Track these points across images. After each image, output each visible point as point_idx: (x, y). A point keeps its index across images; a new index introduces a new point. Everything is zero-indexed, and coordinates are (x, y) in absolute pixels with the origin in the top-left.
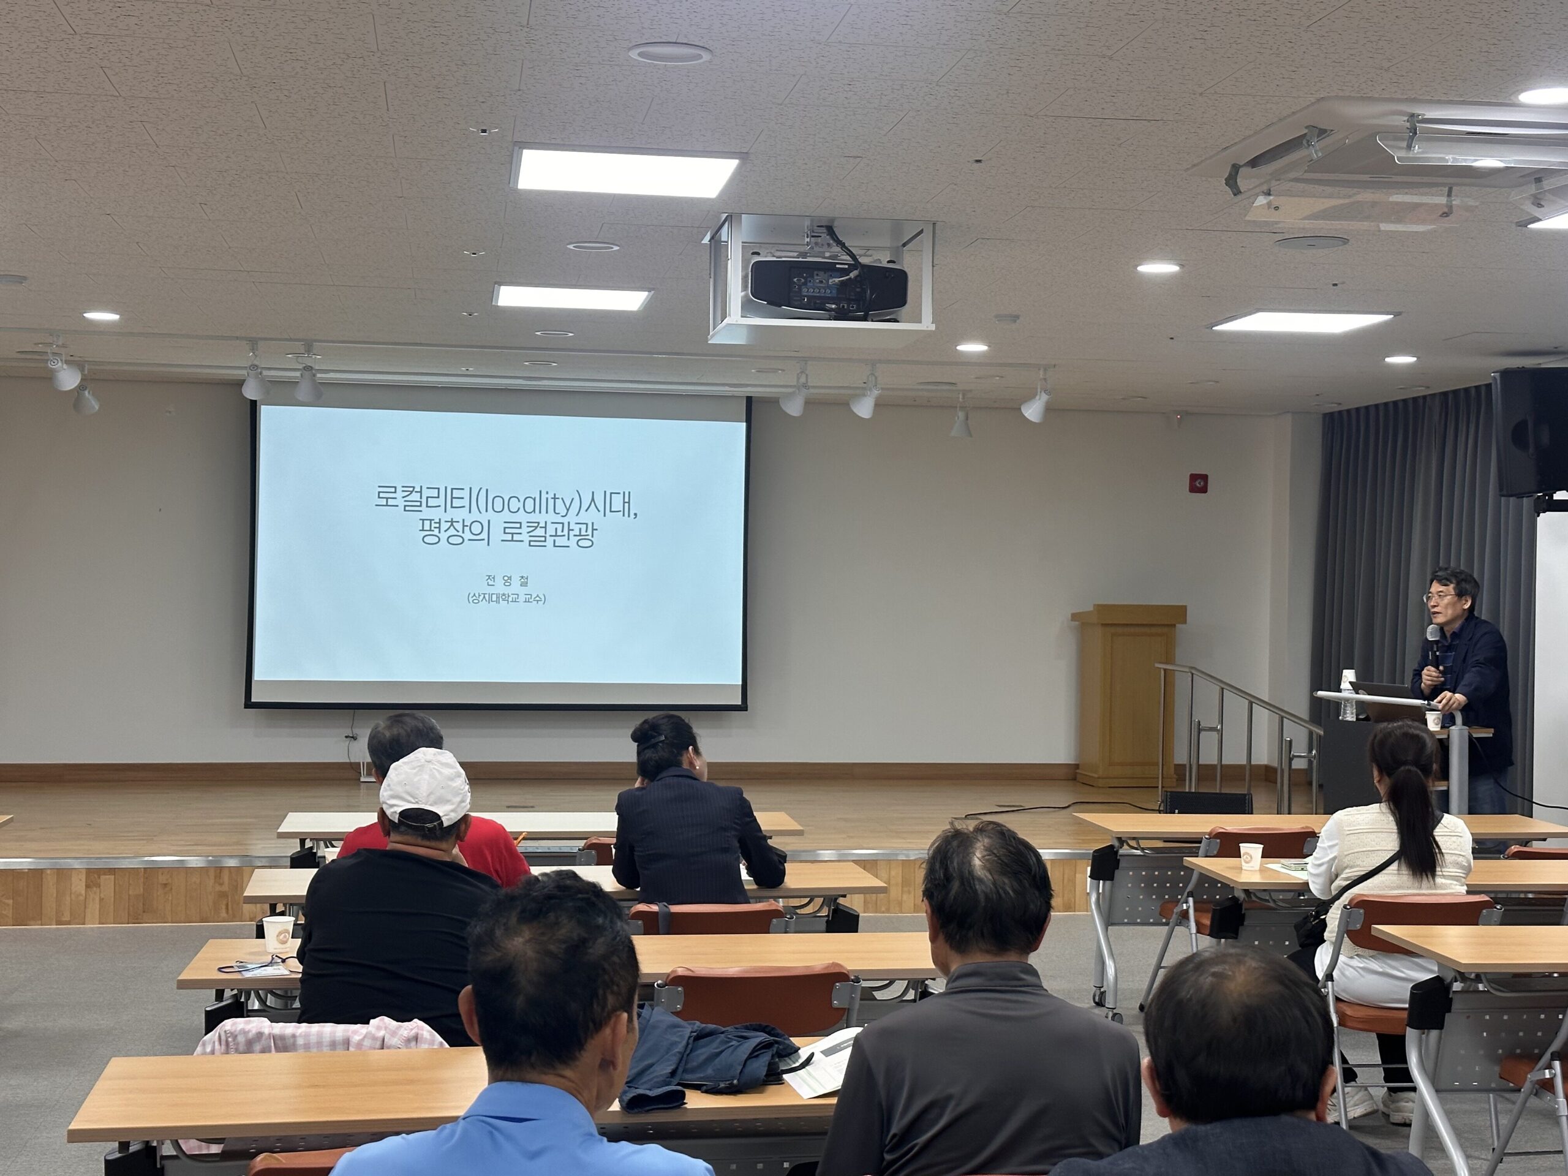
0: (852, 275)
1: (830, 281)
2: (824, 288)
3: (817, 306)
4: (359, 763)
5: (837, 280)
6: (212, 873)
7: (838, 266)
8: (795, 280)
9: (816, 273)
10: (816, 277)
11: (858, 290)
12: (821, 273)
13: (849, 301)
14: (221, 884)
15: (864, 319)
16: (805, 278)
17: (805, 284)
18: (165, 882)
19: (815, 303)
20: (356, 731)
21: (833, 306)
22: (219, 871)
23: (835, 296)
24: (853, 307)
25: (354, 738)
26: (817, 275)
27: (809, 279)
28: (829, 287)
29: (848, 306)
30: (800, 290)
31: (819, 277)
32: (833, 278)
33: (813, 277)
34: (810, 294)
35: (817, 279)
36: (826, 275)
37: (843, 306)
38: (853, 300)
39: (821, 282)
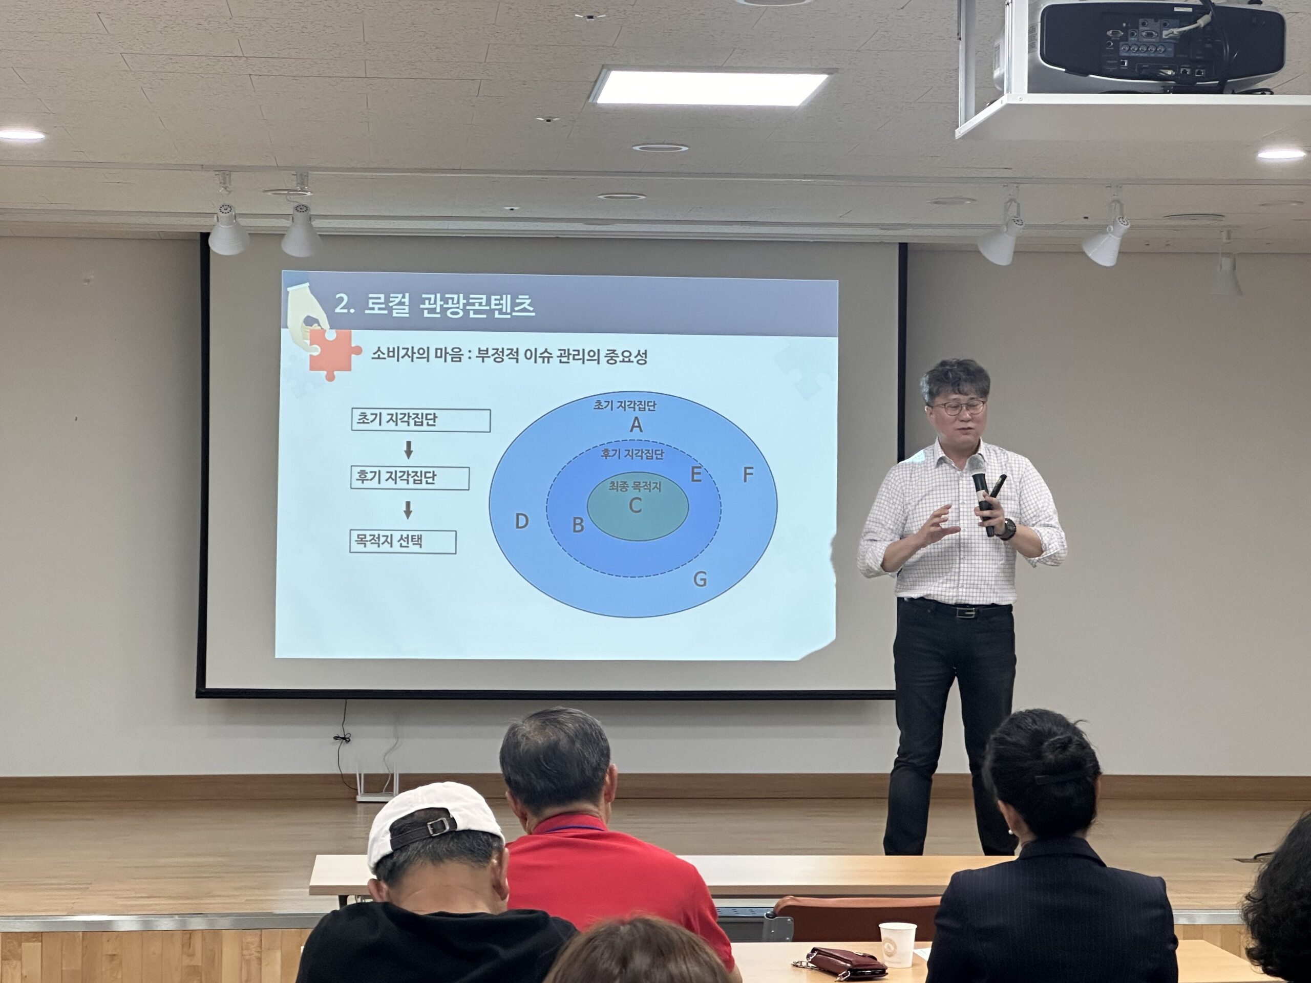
0: (1202, 22)
1: (1165, 33)
2: (1153, 44)
3: (1143, 72)
4: (355, 775)
5: (1176, 31)
6: (178, 939)
7: (1176, 9)
8: (1110, 33)
9: (1141, 21)
10: (1141, 28)
11: (1208, 46)
12: (1151, 21)
13: (1194, 63)
14: (191, 955)
15: (1219, 90)
16: (1125, 30)
17: (1125, 39)
18: (110, 953)
19: (1141, 69)
20: (350, 729)
21: (1170, 72)
22: (188, 936)
23: (1172, 55)
24: (1199, 73)
25: (346, 739)
26: (1144, 24)
27: (1130, 31)
28: (1163, 42)
29: (1193, 72)
30: (1117, 47)
31: (1147, 27)
32: (1170, 27)
33: (1138, 28)
34: (1133, 54)
35: (1143, 30)
36: (1158, 24)
37: (1185, 72)
38: (1198, 61)
39: (1150, 35)
